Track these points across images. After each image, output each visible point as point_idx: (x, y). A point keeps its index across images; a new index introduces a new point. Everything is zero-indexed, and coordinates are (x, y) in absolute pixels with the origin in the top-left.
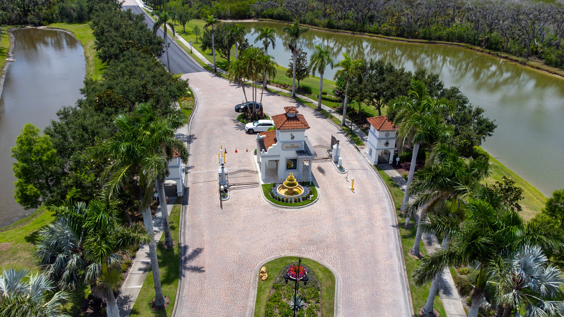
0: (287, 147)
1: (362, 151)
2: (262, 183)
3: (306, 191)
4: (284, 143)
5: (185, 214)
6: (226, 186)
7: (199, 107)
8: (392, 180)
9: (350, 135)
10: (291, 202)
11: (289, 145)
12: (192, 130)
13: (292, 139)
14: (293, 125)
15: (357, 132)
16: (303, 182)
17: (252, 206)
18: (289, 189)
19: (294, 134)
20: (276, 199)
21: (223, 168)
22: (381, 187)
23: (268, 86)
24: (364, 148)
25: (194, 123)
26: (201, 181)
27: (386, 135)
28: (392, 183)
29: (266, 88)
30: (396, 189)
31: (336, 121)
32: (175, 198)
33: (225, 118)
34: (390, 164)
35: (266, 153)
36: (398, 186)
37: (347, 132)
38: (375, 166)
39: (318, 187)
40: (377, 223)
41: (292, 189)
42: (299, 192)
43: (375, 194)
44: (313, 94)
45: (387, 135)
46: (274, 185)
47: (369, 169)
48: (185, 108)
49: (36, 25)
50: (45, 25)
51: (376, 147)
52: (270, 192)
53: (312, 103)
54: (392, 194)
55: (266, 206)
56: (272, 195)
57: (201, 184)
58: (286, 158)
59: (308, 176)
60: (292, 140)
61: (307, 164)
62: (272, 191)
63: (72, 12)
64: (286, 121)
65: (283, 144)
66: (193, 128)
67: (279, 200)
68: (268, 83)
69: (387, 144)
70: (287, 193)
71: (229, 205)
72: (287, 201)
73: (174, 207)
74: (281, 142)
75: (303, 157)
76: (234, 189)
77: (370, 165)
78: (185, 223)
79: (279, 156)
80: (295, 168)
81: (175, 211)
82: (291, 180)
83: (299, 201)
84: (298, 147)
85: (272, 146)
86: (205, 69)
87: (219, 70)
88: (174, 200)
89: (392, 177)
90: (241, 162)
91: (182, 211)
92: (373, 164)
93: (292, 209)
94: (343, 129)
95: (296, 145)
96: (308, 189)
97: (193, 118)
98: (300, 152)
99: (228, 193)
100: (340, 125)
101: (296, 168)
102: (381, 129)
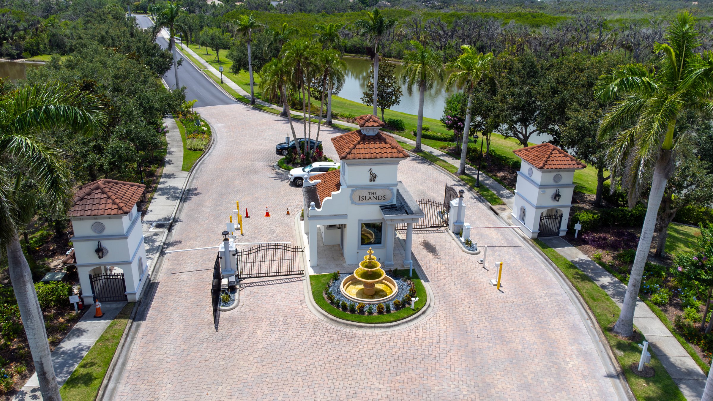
0: (362, 198)
1: (504, 215)
2: (311, 272)
3: (401, 288)
4: (357, 188)
5: (131, 342)
6: (233, 279)
7: (216, 148)
8: (575, 268)
9: (476, 188)
10: (370, 313)
11: (365, 193)
12: (194, 181)
13: (371, 180)
14: (373, 151)
15: (487, 184)
16: (396, 270)
17: (284, 323)
18: (365, 284)
19: (376, 169)
20: (338, 307)
21: (226, 240)
22: (555, 281)
23: (334, 121)
24: (505, 209)
25: (201, 170)
26: (187, 270)
27: (555, 180)
28: (577, 273)
29: (330, 124)
30: (587, 285)
31: (448, 169)
32: (121, 305)
33: (257, 163)
34: (563, 237)
35: (319, 210)
36: (591, 280)
37: (470, 184)
38: (535, 240)
39: (427, 280)
40: (568, 363)
41: (372, 285)
42: (388, 291)
43: (546, 295)
44: (406, 131)
45: (557, 178)
46: (336, 277)
47: (522, 245)
48: (190, 149)
49: (13, 58)
50: (26, 58)
51: (535, 203)
52: (327, 290)
53: (405, 143)
54: (582, 295)
55: (315, 324)
56: (330, 298)
57: (184, 276)
58: (359, 220)
59: (406, 258)
60: (372, 183)
61: (402, 236)
62: (330, 290)
63: (66, 40)
64: (359, 143)
65: (352, 191)
66: (197, 178)
67: (345, 308)
68: (334, 116)
69: (557, 196)
70: (361, 293)
71: (234, 320)
72: (361, 312)
73: (110, 327)
74: (349, 187)
75: (395, 216)
76: (251, 285)
77: (524, 238)
78: (124, 364)
79: (345, 216)
80: (378, 241)
81: (108, 336)
82: (370, 265)
83: (388, 311)
84: (384, 198)
85: (330, 195)
86: (239, 101)
87: (259, 102)
88: (117, 309)
89: (572, 261)
90: (274, 232)
91: (127, 335)
92: (529, 236)
93: (373, 330)
94: (463, 180)
95: (379, 193)
96: (405, 284)
97: (201, 163)
98: (388, 209)
99: (237, 295)
100: (456, 174)
101: (380, 243)
102: (546, 167)
